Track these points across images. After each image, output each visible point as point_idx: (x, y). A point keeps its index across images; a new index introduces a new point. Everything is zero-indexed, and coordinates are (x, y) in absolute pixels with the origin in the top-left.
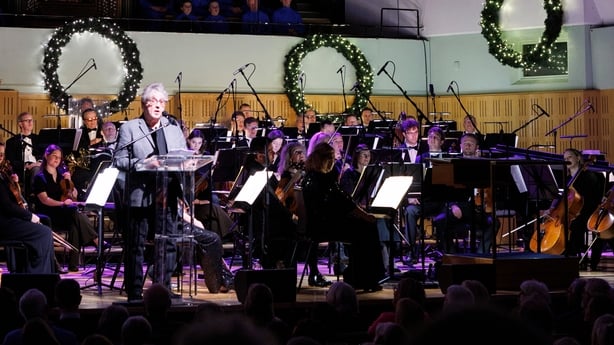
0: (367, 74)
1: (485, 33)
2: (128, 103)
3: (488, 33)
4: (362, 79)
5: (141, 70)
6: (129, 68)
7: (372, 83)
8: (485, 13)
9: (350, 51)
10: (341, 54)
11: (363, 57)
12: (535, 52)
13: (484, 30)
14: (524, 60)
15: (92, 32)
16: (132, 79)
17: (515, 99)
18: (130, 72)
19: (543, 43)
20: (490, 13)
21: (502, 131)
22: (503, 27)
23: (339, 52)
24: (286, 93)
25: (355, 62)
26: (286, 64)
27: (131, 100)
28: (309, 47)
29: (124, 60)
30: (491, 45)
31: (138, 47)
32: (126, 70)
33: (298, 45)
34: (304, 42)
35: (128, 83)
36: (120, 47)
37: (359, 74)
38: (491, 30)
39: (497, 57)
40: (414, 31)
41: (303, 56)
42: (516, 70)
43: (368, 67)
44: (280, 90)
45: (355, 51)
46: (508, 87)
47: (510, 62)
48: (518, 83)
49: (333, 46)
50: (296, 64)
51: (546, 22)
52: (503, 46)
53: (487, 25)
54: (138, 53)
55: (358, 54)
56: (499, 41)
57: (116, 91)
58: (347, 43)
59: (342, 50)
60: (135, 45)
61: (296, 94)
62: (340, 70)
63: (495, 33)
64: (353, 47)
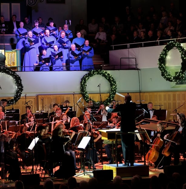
0: (114, 85)
1: (160, 68)
2: (18, 100)
3: (161, 68)
4: (112, 87)
5: (22, 87)
6: (18, 86)
7: (116, 89)
8: (160, 60)
9: (107, 76)
10: (104, 77)
11: (112, 78)
12: (178, 76)
13: (159, 66)
14: (174, 78)
15: (3, 72)
16: (19, 91)
17: (171, 94)
18: (18, 88)
19: (181, 72)
20: (162, 60)
21: (160, 109)
22: (167, 65)
23: (103, 76)
24: (81, 93)
25: (109, 80)
26: (81, 82)
27: (19, 99)
28: (90, 75)
29: (16, 83)
30: (162, 72)
31: (21, 78)
32: (17, 87)
33: (86, 74)
34: (89, 73)
35: (17, 92)
36: (14, 78)
37: (111, 85)
38: (162, 67)
39: (164, 78)
40: (135, 67)
41: (88, 79)
42: (171, 82)
43: (115, 82)
44: (79, 93)
45: (109, 76)
46: (169, 89)
47: (169, 79)
48: (173, 87)
49: (100, 74)
50: (85, 82)
51: (182, 64)
52: (167, 73)
53: (160, 65)
54: (21, 80)
55: (110, 77)
56: (165, 71)
57: (13, 95)
58: (106, 73)
59: (104, 75)
60: (20, 77)
61: (85, 94)
62: (99, 85)
63: (163, 68)
64: (108, 74)
